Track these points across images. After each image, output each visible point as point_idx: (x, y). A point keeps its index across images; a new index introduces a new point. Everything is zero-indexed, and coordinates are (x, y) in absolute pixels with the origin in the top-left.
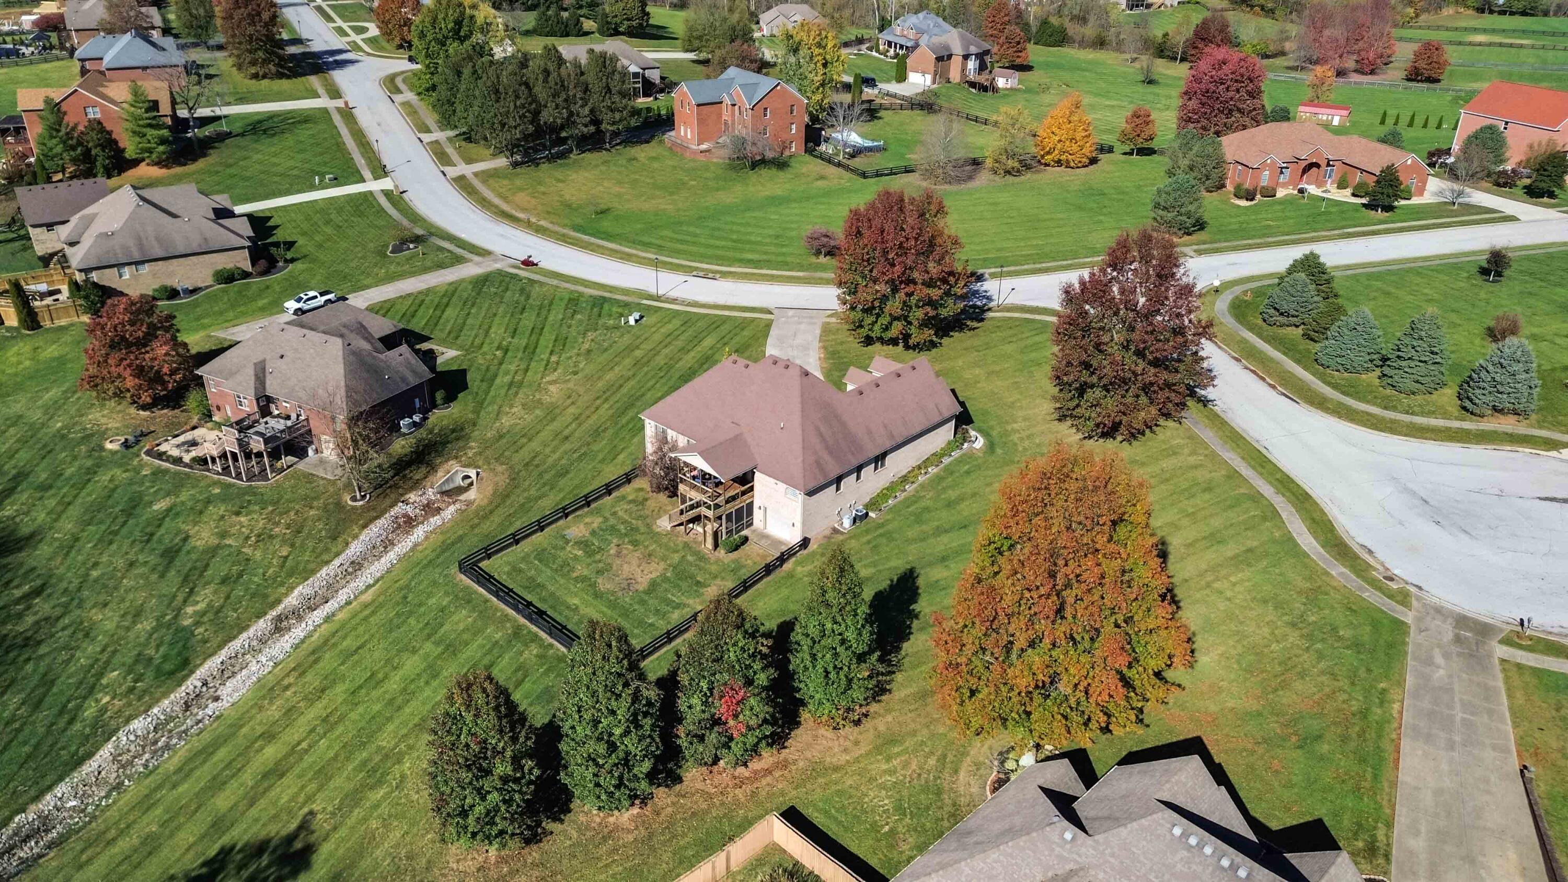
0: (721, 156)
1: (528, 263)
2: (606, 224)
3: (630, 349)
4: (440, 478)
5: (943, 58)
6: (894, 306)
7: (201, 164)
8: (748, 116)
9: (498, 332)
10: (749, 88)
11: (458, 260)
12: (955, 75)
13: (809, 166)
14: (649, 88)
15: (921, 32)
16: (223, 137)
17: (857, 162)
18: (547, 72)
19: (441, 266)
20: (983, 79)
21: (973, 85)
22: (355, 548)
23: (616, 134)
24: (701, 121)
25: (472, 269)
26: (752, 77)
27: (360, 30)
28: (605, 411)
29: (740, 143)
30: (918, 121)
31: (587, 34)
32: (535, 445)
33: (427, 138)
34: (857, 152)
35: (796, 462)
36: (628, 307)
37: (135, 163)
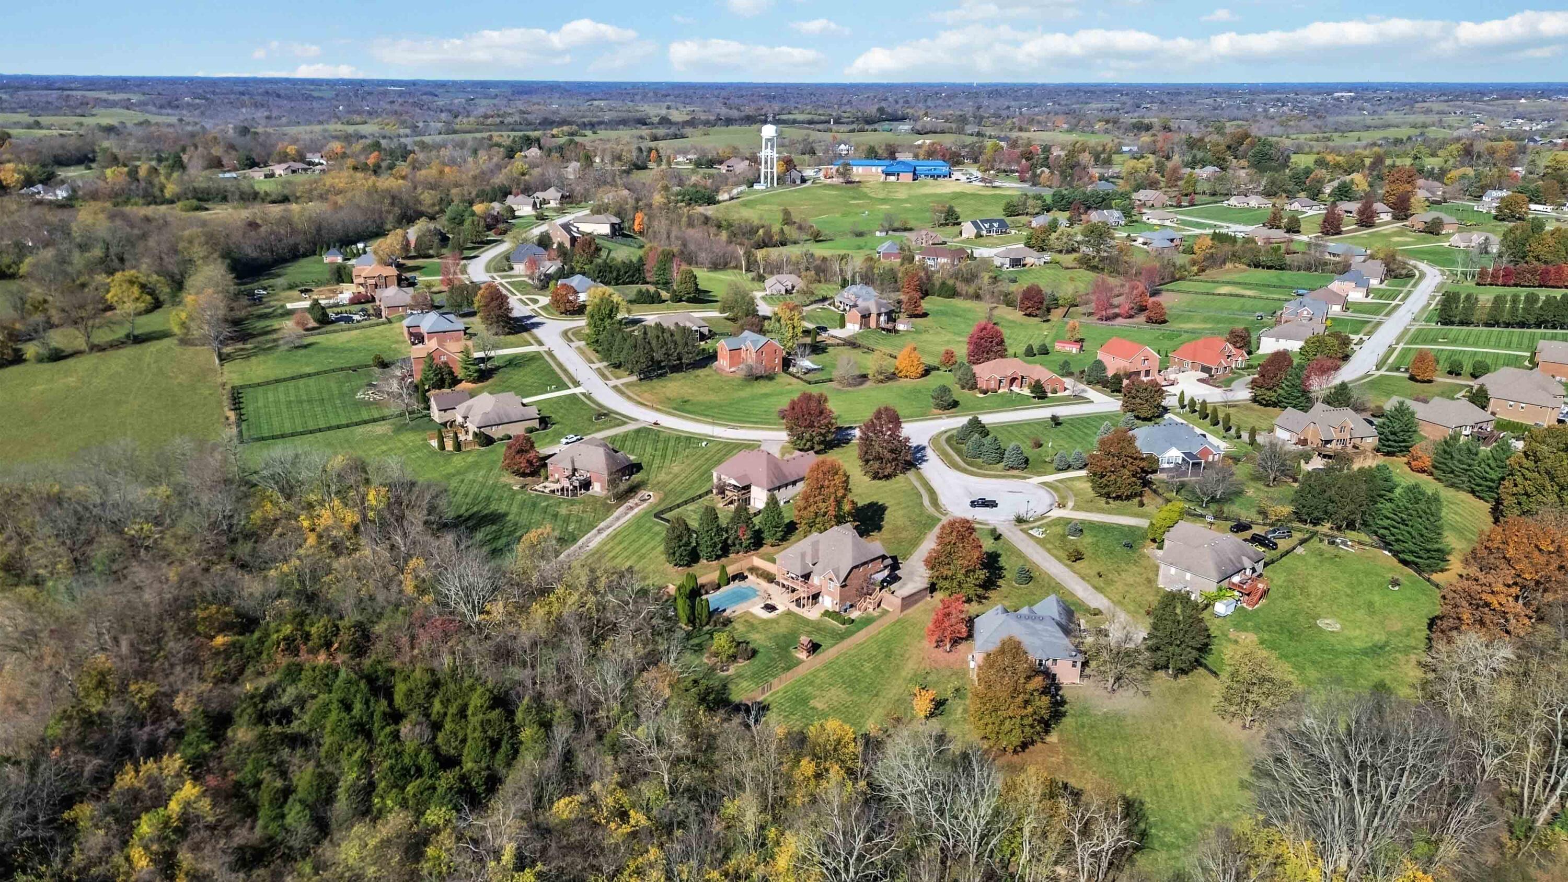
0: (741, 374)
1: (656, 424)
2: (688, 407)
3: (703, 455)
4: (639, 495)
5: (865, 317)
6: (807, 436)
7: (490, 381)
8: (754, 355)
9: (649, 449)
10: (754, 342)
11: (625, 423)
12: (873, 324)
13: (783, 378)
14: (703, 337)
15: (858, 297)
16: (497, 368)
17: (808, 377)
18: (658, 337)
19: (618, 425)
20: (890, 326)
21: (883, 329)
22: (616, 514)
23: (688, 365)
24: (731, 357)
25: (632, 427)
26: (756, 336)
27: (535, 301)
28: (696, 475)
29: (751, 368)
30: (847, 352)
31: (664, 301)
32: (671, 485)
33: (594, 366)
34: (809, 371)
35: (764, 480)
36: (701, 440)
37: (461, 381)
